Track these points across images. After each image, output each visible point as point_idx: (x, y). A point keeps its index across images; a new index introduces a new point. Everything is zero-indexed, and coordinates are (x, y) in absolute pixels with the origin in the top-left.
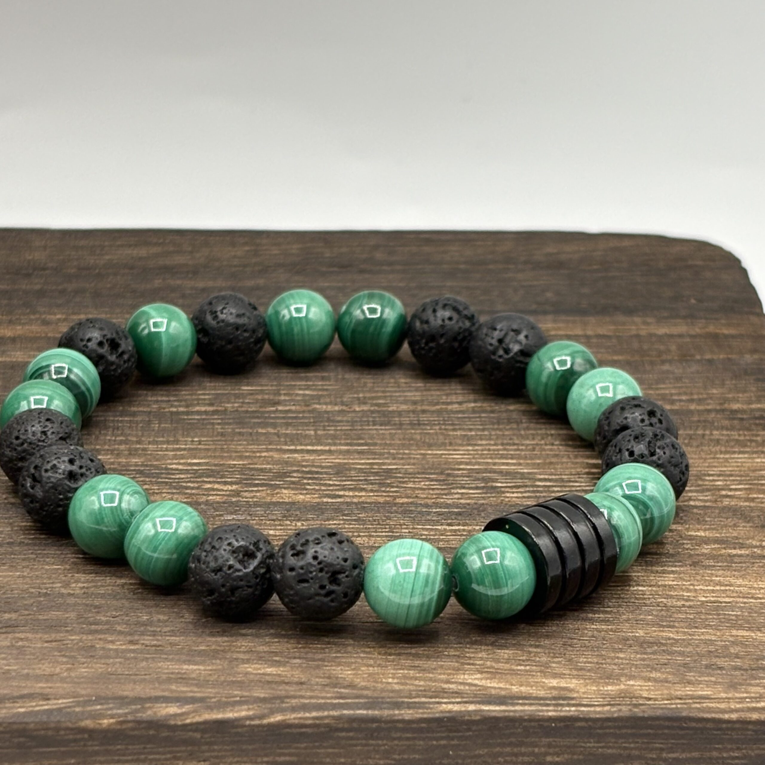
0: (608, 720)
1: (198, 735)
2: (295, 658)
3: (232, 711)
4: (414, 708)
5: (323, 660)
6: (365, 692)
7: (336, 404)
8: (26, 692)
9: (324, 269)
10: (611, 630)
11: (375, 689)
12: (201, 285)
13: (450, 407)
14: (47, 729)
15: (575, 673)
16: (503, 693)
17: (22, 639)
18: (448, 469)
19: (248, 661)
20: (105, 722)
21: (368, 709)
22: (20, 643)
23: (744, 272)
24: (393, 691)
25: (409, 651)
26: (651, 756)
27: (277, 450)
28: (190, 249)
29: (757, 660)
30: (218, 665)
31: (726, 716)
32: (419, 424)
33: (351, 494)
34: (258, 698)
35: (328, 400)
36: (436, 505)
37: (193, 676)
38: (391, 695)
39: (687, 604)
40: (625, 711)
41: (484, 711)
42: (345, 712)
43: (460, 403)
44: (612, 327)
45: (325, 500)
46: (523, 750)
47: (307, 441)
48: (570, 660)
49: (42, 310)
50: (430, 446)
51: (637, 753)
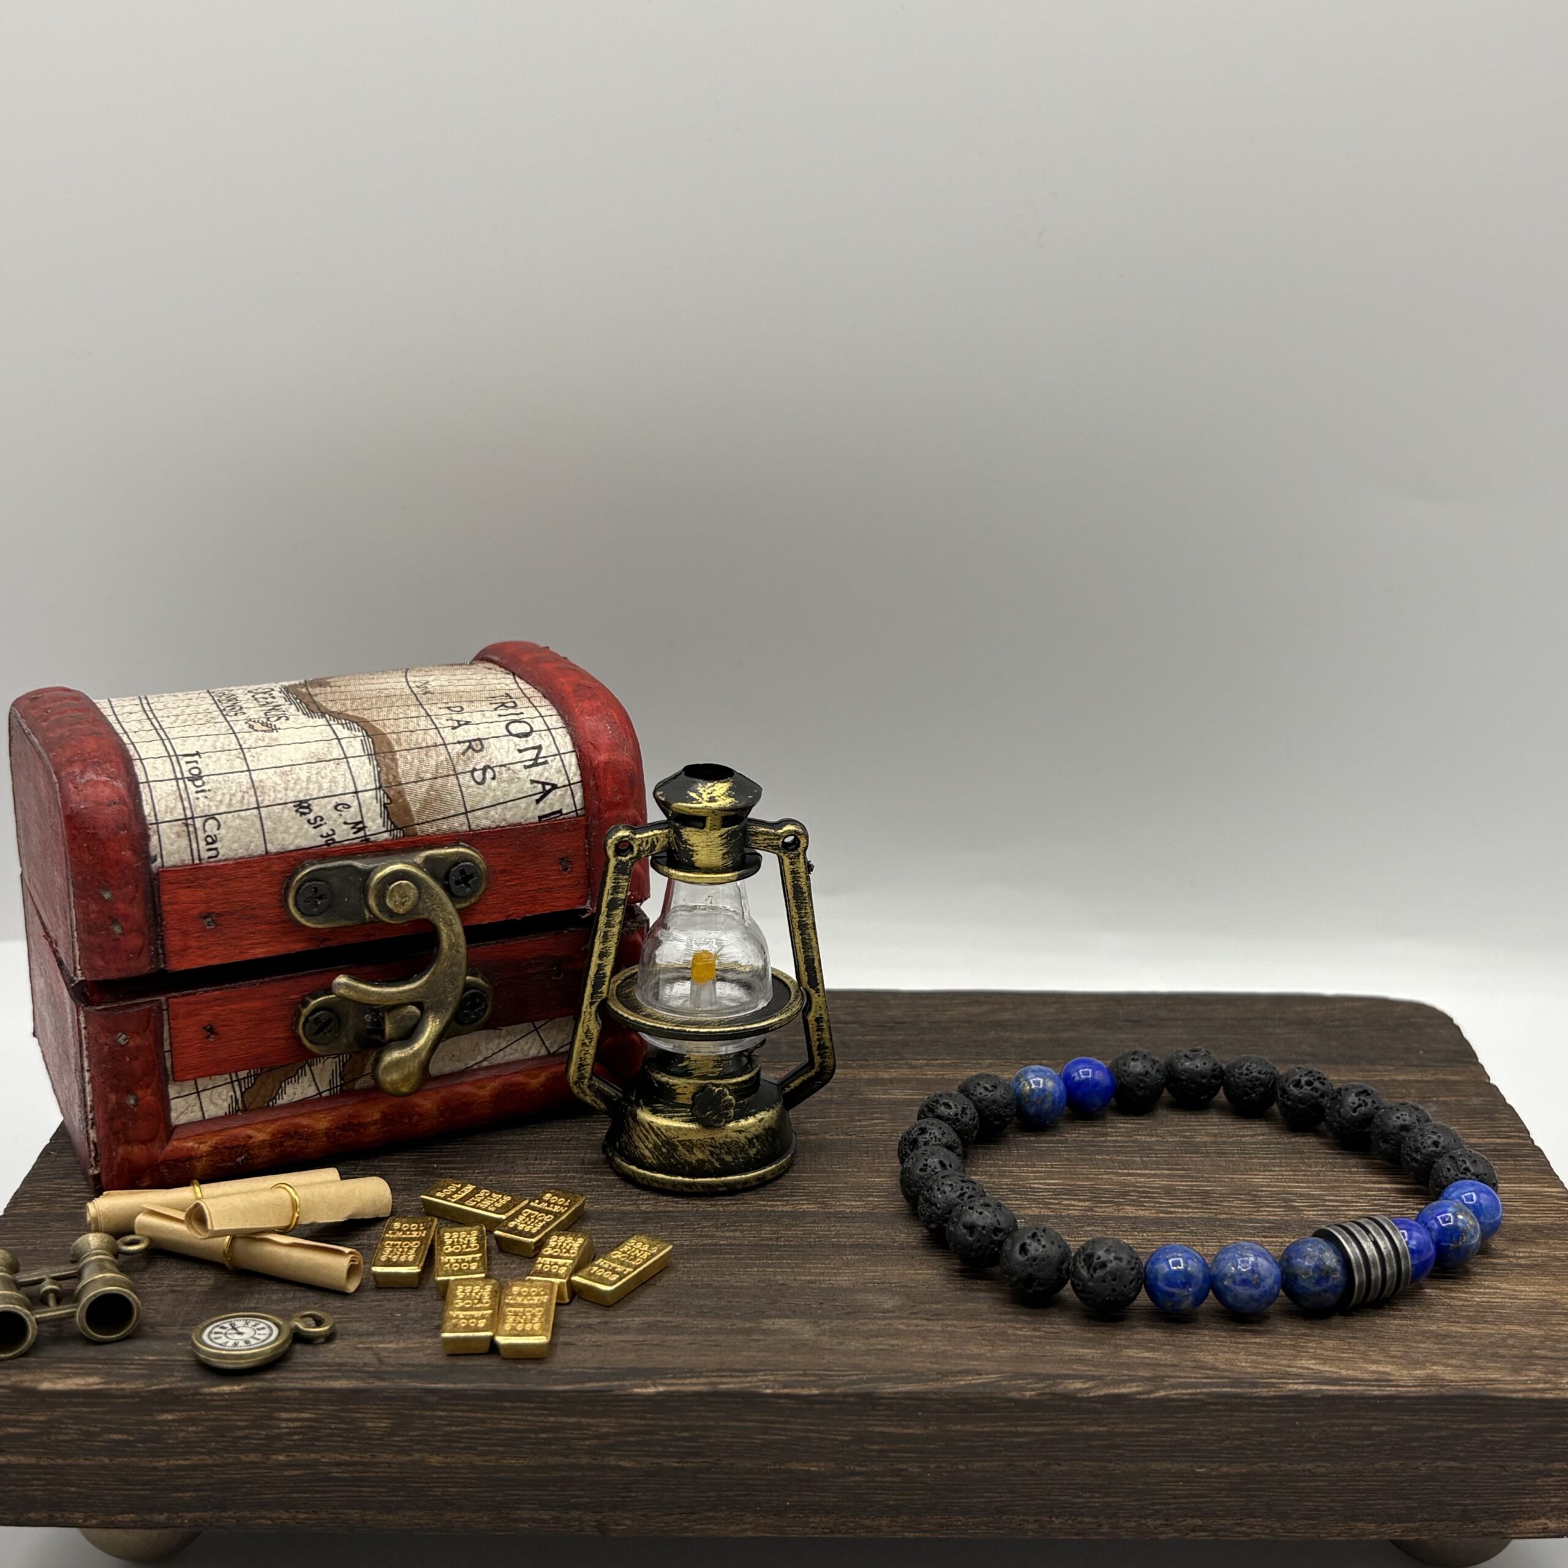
0: (1422, 1398)
1: (1099, 1406)
2: (1165, 1345)
3: (1124, 1387)
4: (1267, 1387)
5: (1187, 1347)
6: (1226, 1374)
7: (1152, 1136)
8: (962, 1368)
9: (1120, 1024)
10: (1410, 1325)
11: (1234, 1372)
12: (1026, 1037)
13: (1243, 1139)
14: (983, 1398)
15: (1389, 1359)
16: (1335, 1376)
17: (950, 1326)
18: (1254, 1191)
19: (1128, 1347)
20: (1028, 1394)
21: (1231, 1387)
22: (949, 1329)
23: (1457, 1028)
24: (1249, 1373)
25: (1254, 1340)
26: (1454, 1426)
27: (1114, 1173)
28: (1011, 1006)
29: (1531, 1349)
30: (1107, 1349)
31: (1514, 1395)
32: (1222, 1153)
33: (1180, 1210)
34: (1144, 1377)
35: (1145, 1133)
36: (1251, 1221)
37: (1088, 1357)
38: (1248, 1376)
39: (1466, 1303)
40: (1433, 1391)
41: (1323, 1390)
42: (1214, 1390)
43: (1252, 1136)
44: (1361, 1073)
45: (1161, 1215)
46: (1354, 1421)
47: (1135, 1167)
48: (1382, 1349)
49: (908, 1056)
50: (1235, 1172)
51: (1443, 1424)
